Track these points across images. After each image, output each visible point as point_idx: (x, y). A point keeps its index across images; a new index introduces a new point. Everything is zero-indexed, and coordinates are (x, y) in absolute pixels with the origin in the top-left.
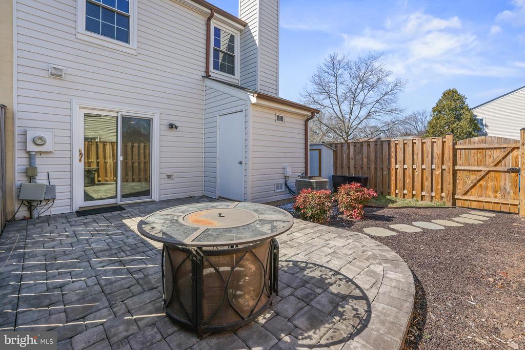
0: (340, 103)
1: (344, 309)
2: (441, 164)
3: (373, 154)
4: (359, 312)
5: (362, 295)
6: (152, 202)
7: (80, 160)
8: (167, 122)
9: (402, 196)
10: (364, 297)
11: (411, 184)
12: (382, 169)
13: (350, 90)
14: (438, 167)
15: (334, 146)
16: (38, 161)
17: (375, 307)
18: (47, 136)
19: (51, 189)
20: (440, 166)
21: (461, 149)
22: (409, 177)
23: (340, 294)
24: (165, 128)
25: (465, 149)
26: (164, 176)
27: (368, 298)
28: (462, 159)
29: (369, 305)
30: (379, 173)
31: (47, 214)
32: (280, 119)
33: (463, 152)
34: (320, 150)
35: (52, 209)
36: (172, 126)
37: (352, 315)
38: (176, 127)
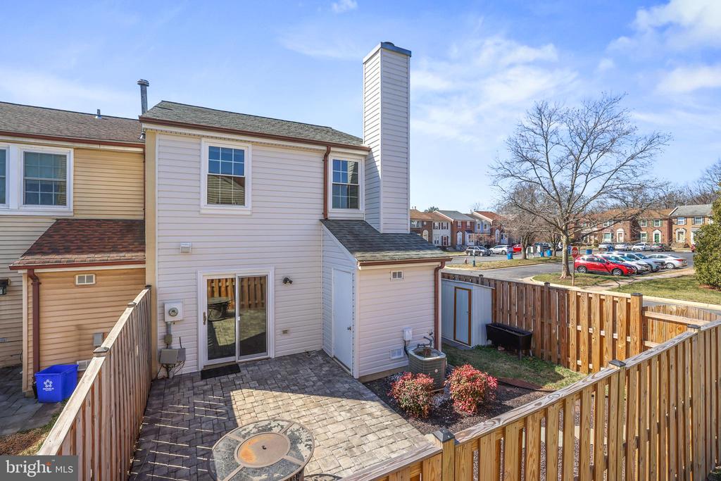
0: (553, 174)
2: (625, 334)
3: (539, 303)
6: (267, 359)
7: (204, 324)
8: (281, 277)
9: (575, 368)
11: (587, 353)
12: (550, 325)
13: (571, 153)
14: (622, 338)
15: (493, 283)
16: (173, 328)
18: (178, 307)
19: (182, 352)
20: (624, 338)
21: (653, 319)
22: (584, 343)
24: (280, 282)
25: (659, 320)
26: (279, 331)
28: (654, 332)
30: (546, 330)
31: (179, 373)
32: (397, 275)
33: (656, 322)
34: (470, 291)
35: (183, 369)
36: (286, 281)
38: (291, 282)
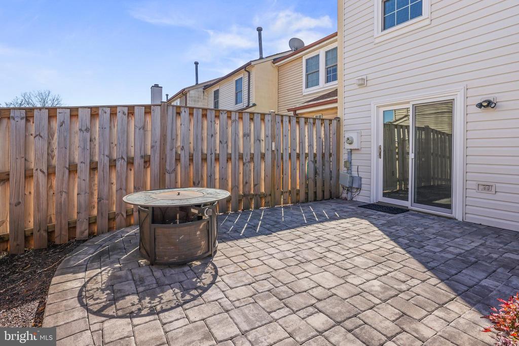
1: (105, 294)
4: (92, 300)
5: (103, 313)
10: (98, 313)
16: (353, 157)
17: (82, 311)
18: (354, 136)
23: (122, 300)
27: (95, 315)
29: (89, 311)
31: (355, 199)
35: (359, 197)
37: (95, 295)
